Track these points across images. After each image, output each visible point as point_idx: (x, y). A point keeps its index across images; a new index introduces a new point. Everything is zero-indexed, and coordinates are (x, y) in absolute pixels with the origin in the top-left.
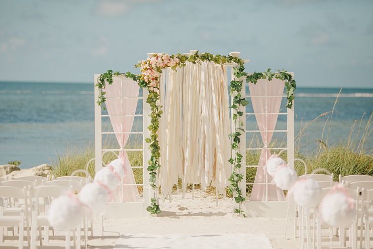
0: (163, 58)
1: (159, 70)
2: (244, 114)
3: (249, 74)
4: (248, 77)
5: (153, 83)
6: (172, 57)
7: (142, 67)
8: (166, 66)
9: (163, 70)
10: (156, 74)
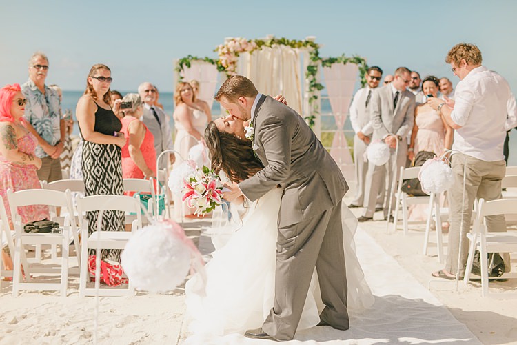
0: (241, 42)
1: (236, 54)
2: (319, 98)
3: (324, 59)
4: (323, 62)
5: (231, 67)
6: (250, 42)
7: (220, 52)
8: (244, 50)
9: (240, 54)
10: (234, 58)
